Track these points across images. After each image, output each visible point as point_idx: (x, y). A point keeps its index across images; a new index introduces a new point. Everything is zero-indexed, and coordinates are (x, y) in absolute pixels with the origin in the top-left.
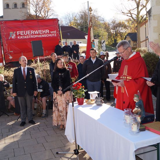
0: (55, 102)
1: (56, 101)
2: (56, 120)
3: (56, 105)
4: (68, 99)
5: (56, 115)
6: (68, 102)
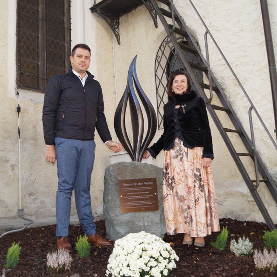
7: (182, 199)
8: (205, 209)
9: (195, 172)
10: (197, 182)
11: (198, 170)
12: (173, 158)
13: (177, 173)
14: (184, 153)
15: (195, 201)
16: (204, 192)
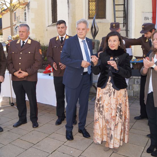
0: (100, 104)
1: (101, 102)
2: (99, 133)
3: (101, 109)
4: (121, 102)
5: (100, 126)
6: (120, 107)
7: (107, 122)
8: (120, 131)
9: (118, 106)
10: (119, 113)
11: (120, 105)
12: (104, 94)
13: (106, 104)
14: (112, 92)
15: (116, 125)
16: (122, 119)
